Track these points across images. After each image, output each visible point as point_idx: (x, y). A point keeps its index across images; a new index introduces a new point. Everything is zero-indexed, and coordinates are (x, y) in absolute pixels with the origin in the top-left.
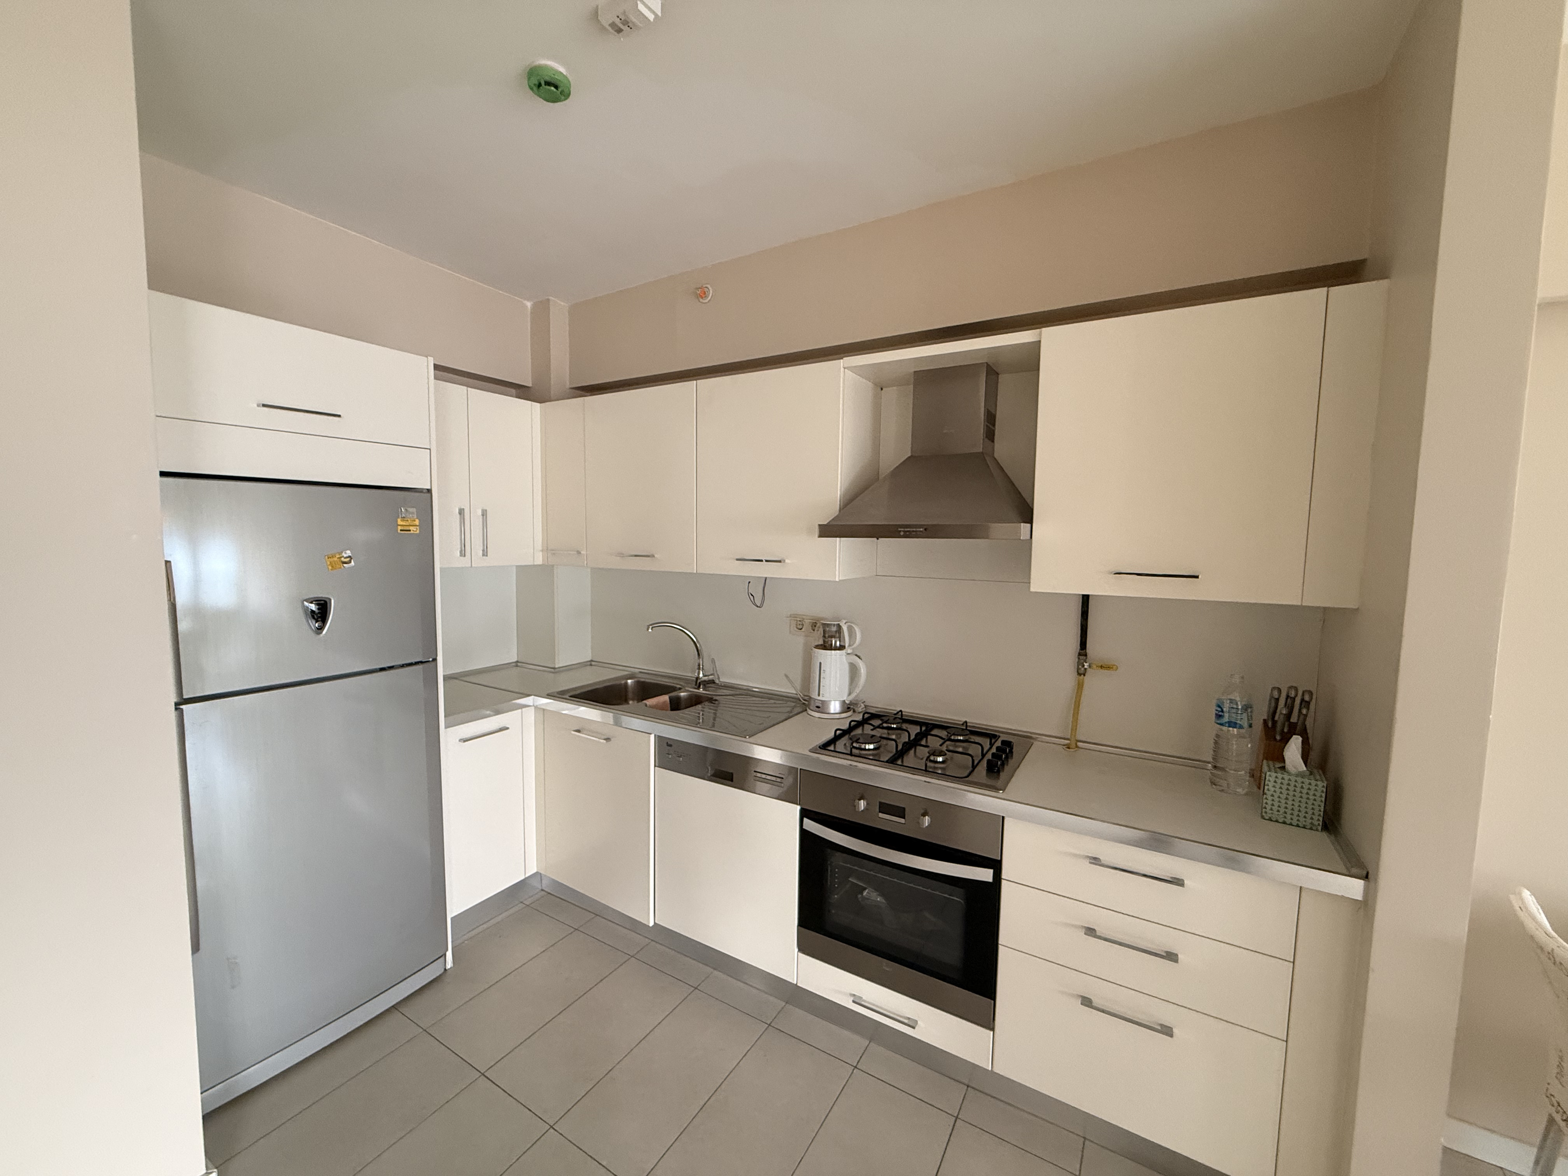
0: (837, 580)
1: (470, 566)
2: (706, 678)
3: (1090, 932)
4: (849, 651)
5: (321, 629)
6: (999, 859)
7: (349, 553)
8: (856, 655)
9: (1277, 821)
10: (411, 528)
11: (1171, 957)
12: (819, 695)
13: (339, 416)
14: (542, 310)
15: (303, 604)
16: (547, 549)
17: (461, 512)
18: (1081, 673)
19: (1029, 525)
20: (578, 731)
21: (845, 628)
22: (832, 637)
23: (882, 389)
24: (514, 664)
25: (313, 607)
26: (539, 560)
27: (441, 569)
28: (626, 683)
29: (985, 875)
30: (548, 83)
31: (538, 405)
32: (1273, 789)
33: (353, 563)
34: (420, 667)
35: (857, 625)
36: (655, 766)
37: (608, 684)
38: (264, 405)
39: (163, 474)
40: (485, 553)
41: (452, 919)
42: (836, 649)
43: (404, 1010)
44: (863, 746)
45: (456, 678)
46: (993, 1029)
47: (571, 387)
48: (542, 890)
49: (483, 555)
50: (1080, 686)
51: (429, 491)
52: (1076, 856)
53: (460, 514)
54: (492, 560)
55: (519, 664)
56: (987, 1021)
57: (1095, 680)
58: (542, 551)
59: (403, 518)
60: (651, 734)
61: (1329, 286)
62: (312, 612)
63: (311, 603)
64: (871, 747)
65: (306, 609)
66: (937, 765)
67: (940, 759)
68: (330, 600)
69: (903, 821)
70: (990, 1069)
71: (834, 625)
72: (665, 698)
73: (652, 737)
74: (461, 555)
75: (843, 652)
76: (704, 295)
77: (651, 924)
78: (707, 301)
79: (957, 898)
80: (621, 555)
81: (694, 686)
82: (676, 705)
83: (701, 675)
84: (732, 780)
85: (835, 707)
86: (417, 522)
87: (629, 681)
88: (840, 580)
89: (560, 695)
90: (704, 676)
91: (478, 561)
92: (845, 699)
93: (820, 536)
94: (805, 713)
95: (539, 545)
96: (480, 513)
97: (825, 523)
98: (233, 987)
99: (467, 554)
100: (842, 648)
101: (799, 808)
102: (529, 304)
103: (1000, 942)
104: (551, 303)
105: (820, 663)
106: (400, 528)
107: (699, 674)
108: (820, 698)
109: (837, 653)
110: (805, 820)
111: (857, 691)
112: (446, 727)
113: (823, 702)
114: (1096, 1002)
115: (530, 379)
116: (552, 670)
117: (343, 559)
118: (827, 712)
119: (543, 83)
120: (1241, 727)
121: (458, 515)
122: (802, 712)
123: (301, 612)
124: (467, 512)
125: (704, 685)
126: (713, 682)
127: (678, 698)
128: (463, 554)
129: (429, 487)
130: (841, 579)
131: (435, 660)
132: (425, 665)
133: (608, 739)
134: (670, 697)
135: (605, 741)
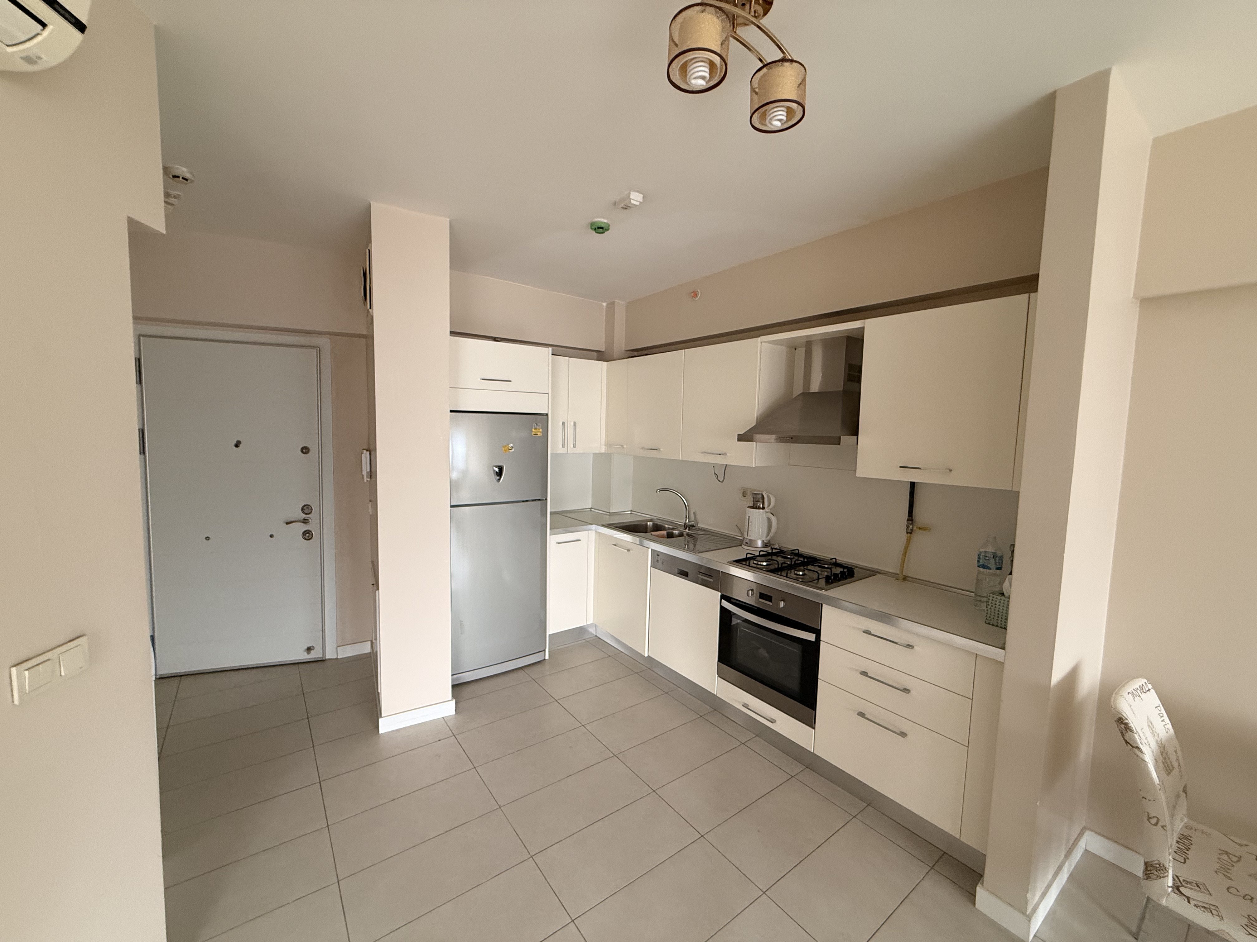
0: (754, 466)
1: (566, 452)
2: (690, 523)
3: (864, 674)
4: (767, 511)
5: (499, 479)
6: (819, 628)
7: (512, 445)
8: (772, 513)
9: (993, 625)
10: (538, 433)
11: (906, 691)
12: (748, 536)
13: (510, 381)
14: (611, 306)
15: (493, 468)
16: (608, 445)
17: (563, 424)
18: (910, 532)
19: (856, 437)
20: (615, 545)
21: (765, 496)
22: (757, 501)
23: (795, 349)
24: (589, 510)
25: (497, 470)
26: (603, 451)
27: (551, 454)
28: (647, 524)
29: (811, 637)
30: (599, 228)
31: (605, 363)
32: (991, 605)
33: (513, 450)
34: (539, 502)
35: (772, 494)
36: (651, 566)
37: (636, 523)
38: (483, 379)
39: (451, 411)
40: (574, 446)
41: (549, 635)
42: (759, 508)
43: (525, 670)
44: (759, 563)
45: (558, 514)
46: (814, 728)
47: (626, 349)
48: (596, 636)
49: (573, 447)
50: (909, 541)
51: (547, 415)
52: (859, 629)
53: (563, 425)
54: (578, 450)
55: (592, 510)
56: (811, 722)
57: (919, 538)
58: (605, 445)
59: (536, 428)
60: (649, 548)
61: (1030, 293)
62: (497, 472)
63: (496, 467)
64: (764, 564)
65: (494, 471)
66: (798, 576)
67: (801, 573)
68: (503, 466)
69: (771, 604)
70: (812, 751)
71: (759, 494)
72: (665, 533)
73: (650, 550)
74: (562, 447)
75: (764, 510)
76: (695, 295)
77: (646, 655)
78: (697, 299)
79: (796, 650)
80: (643, 448)
81: (683, 528)
82: (670, 536)
83: (687, 521)
84: (687, 576)
85: (759, 543)
86: (541, 430)
87: (649, 523)
88: (757, 467)
89: (609, 526)
90: (689, 522)
91: (571, 450)
92: (764, 539)
93: (738, 440)
94: (740, 547)
95: (603, 442)
96: (572, 424)
97: (742, 433)
98: (461, 634)
99: (565, 446)
100: (763, 508)
101: (720, 594)
102: (605, 304)
103: (819, 677)
104: (616, 304)
105: (749, 517)
106: (533, 433)
107: (686, 520)
108: (748, 538)
109: (760, 512)
110: (723, 600)
111: (771, 534)
112: (550, 535)
113: (751, 540)
114: (867, 716)
115: (604, 346)
116: (608, 514)
117: (510, 448)
118: (756, 546)
119: (597, 228)
120: (990, 569)
121: (562, 426)
122: (739, 546)
123: (492, 472)
124: (566, 424)
125: (689, 528)
126: (693, 526)
127: (672, 534)
128: (563, 446)
129: (547, 413)
130: (756, 465)
131: (546, 499)
132: (542, 501)
133: (628, 550)
134: (667, 533)
135: (626, 551)
